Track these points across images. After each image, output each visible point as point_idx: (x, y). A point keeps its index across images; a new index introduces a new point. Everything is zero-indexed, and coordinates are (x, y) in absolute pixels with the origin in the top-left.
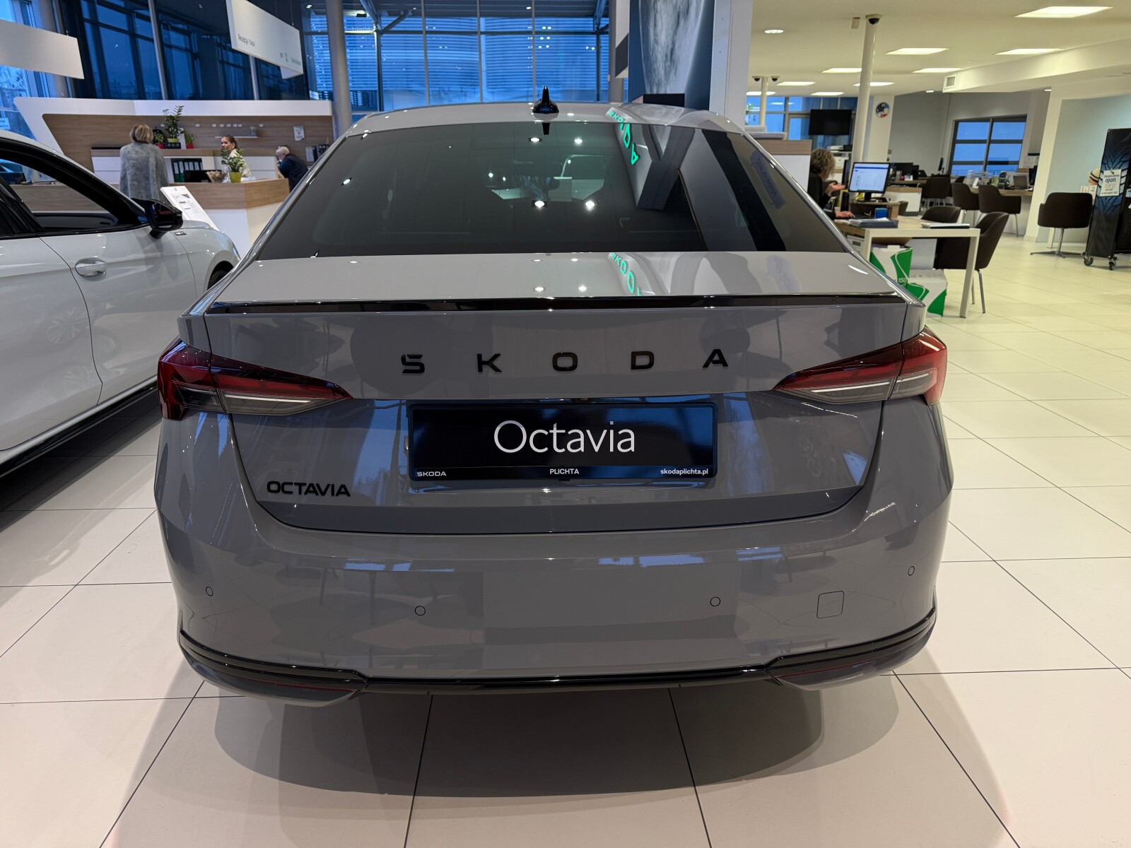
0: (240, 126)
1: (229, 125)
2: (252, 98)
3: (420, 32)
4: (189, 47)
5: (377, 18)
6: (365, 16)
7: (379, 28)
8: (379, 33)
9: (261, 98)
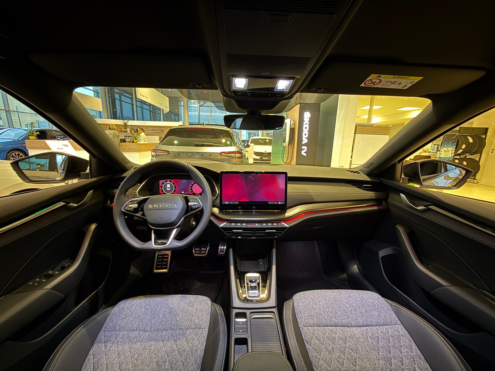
0: (157, 128)
1: (154, 128)
2: (161, 121)
3: (210, 107)
4: (141, 106)
5: (199, 103)
6: (196, 102)
7: (200, 105)
8: (200, 106)
9: (163, 121)
